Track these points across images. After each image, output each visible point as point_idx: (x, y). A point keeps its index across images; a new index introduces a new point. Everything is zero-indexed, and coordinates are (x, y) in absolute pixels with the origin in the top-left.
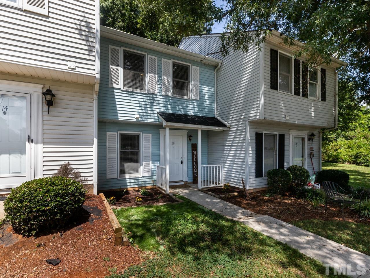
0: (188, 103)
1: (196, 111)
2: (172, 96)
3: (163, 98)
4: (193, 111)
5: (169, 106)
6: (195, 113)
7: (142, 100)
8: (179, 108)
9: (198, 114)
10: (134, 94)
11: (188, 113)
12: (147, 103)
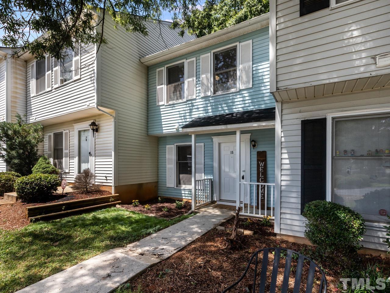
0: (234, 97)
1: (247, 105)
2: (212, 95)
3: (203, 100)
4: (243, 106)
5: (210, 108)
6: (245, 108)
7: (182, 109)
8: (222, 107)
9: (251, 108)
10: (175, 106)
11: (235, 110)
12: (187, 111)
